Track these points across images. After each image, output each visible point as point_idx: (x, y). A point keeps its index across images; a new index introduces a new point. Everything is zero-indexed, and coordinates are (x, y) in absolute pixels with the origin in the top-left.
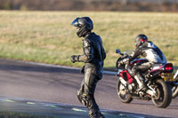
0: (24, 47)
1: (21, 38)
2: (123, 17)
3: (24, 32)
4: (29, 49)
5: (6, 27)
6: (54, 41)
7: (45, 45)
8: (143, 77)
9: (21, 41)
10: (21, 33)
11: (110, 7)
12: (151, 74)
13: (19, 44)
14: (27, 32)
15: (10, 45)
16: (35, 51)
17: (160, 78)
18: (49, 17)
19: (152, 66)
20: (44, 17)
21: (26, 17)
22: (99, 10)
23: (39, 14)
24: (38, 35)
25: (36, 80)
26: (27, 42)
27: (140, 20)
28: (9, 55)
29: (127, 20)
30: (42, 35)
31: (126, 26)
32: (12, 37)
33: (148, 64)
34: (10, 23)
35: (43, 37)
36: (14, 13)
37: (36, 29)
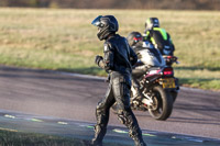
0: (54, 53)
1: (50, 42)
2: (177, 17)
3: (54, 35)
4: (61, 56)
5: (32, 28)
6: (91, 46)
7: (81, 51)
8: (138, 83)
9: (51, 46)
10: (50, 36)
11: (161, 5)
12: (147, 79)
13: (48, 50)
14: (58, 36)
15: (37, 50)
16: (67, 58)
17: (157, 84)
18: (85, 16)
19: (148, 70)
20: (79, 16)
21: (57, 16)
22: (148, 9)
23: (73, 12)
24: (71, 38)
25: (69, 95)
26: (58, 47)
27: (197, 21)
28: (35, 63)
29: (181, 20)
30: (76, 38)
31: (181, 28)
32: (39, 42)
33: (143, 67)
34: (38, 24)
35: (77, 41)
36: (42, 11)
37: (69, 31)
